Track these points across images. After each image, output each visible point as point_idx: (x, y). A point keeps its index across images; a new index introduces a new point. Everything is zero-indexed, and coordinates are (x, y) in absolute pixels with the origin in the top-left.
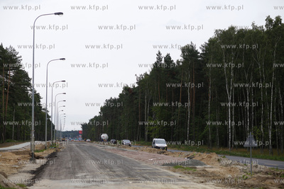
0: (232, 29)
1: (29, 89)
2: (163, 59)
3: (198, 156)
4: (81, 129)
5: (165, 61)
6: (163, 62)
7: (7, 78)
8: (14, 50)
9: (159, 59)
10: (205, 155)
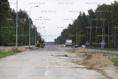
1: (32, 25)
2: (82, 14)
4: (54, 41)
5: (83, 15)
6: (82, 15)
7: (23, 22)
8: (26, 11)
9: (81, 14)
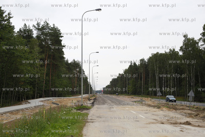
0: (158, 53)
3: (144, 99)
4: (102, 90)
10: (146, 98)
